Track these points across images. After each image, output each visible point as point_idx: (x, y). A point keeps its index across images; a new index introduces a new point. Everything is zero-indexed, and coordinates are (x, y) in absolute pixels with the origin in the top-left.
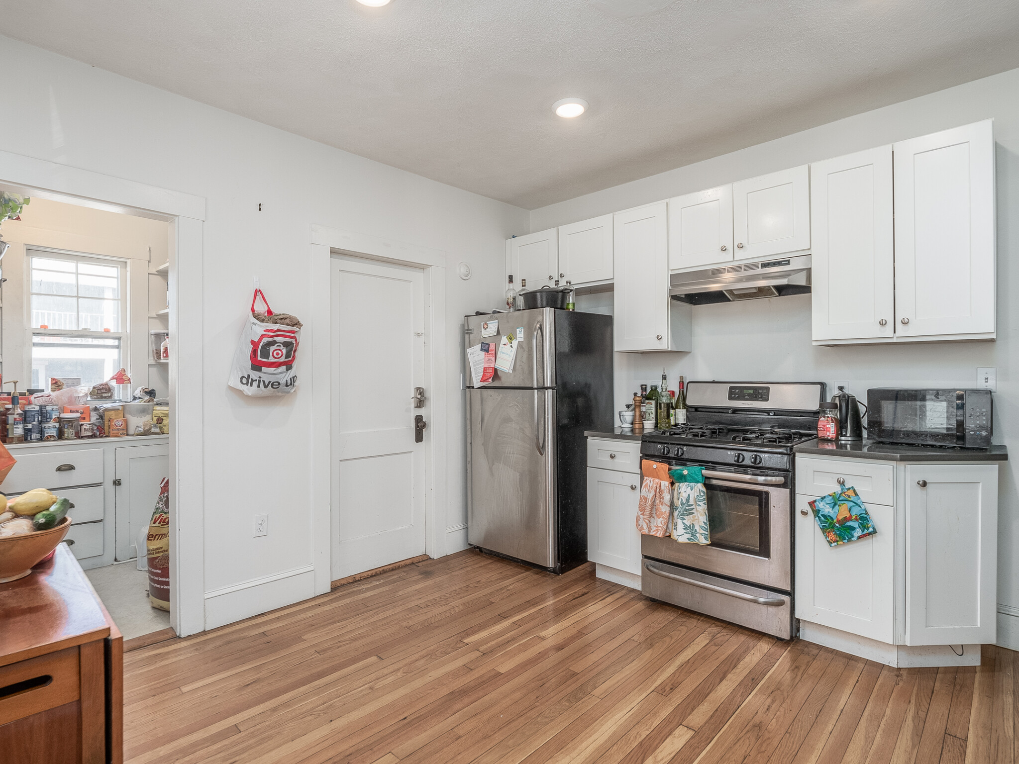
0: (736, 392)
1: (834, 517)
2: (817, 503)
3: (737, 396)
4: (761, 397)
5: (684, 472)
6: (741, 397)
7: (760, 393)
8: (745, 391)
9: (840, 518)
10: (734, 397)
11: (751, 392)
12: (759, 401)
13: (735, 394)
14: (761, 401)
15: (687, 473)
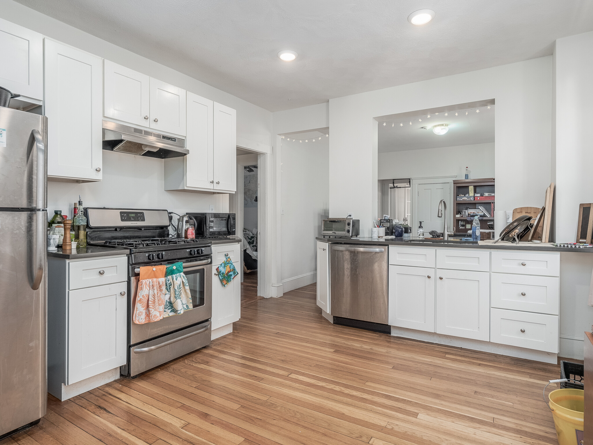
0: (126, 215)
1: (224, 273)
2: (219, 268)
3: (126, 218)
4: (140, 219)
5: (174, 267)
6: (129, 219)
7: (139, 215)
8: (130, 215)
9: (227, 272)
10: (124, 219)
11: (133, 215)
12: (140, 221)
13: (125, 217)
14: (141, 221)
15: (175, 268)
